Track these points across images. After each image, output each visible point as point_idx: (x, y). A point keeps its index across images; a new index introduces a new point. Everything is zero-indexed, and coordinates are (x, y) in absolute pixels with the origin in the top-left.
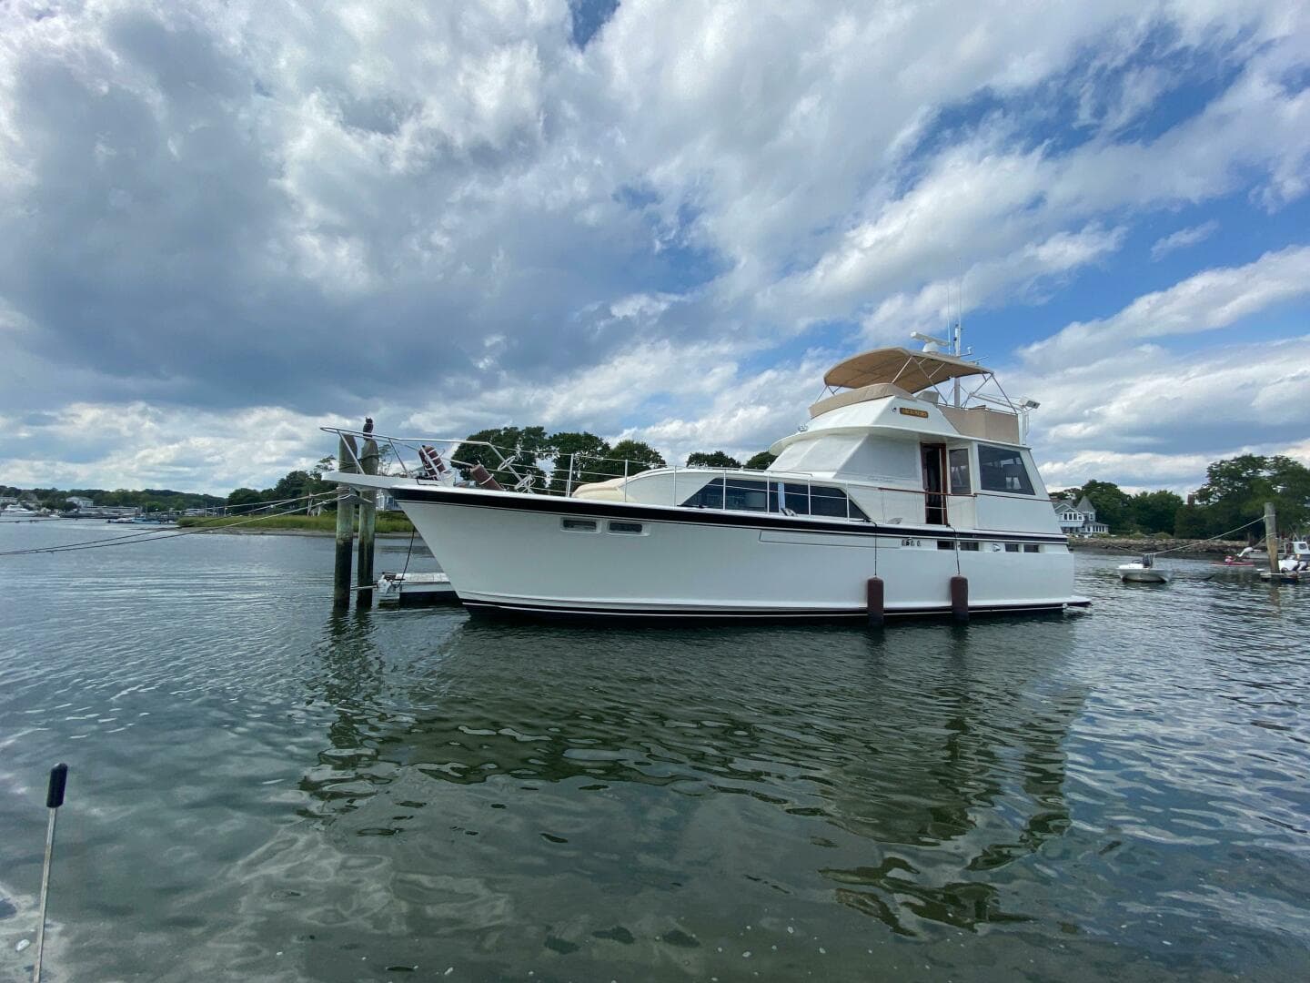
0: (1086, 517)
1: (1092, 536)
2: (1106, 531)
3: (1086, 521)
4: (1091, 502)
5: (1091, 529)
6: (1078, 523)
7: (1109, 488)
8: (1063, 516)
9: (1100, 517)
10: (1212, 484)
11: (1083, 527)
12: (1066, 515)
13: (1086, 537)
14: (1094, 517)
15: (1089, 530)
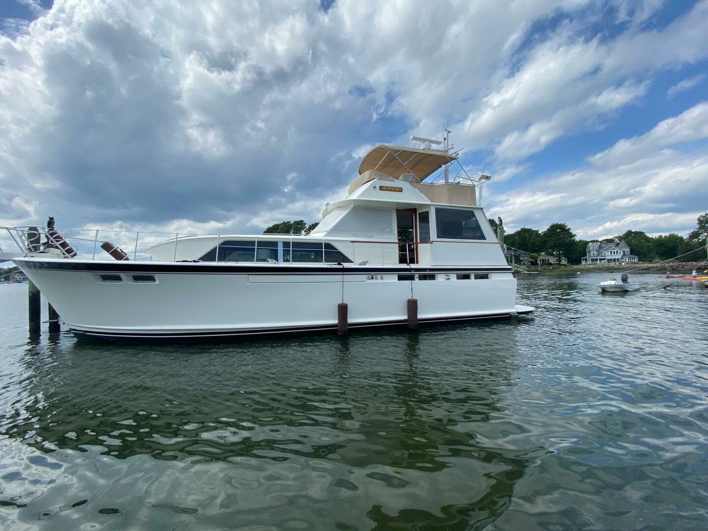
0: (624, 252)
1: (627, 264)
2: (636, 260)
3: (624, 255)
4: (627, 243)
5: (627, 260)
6: (619, 256)
7: (640, 235)
8: (610, 252)
9: (632, 252)
10: (700, 228)
11: (622, 258)
12: (611, 252)
13: (623, 264)
14: (629, 253)
15: (626, 260)
